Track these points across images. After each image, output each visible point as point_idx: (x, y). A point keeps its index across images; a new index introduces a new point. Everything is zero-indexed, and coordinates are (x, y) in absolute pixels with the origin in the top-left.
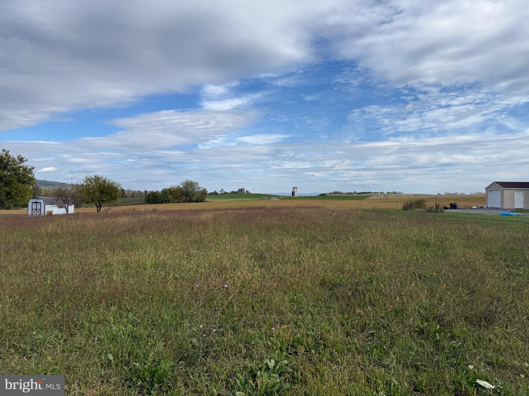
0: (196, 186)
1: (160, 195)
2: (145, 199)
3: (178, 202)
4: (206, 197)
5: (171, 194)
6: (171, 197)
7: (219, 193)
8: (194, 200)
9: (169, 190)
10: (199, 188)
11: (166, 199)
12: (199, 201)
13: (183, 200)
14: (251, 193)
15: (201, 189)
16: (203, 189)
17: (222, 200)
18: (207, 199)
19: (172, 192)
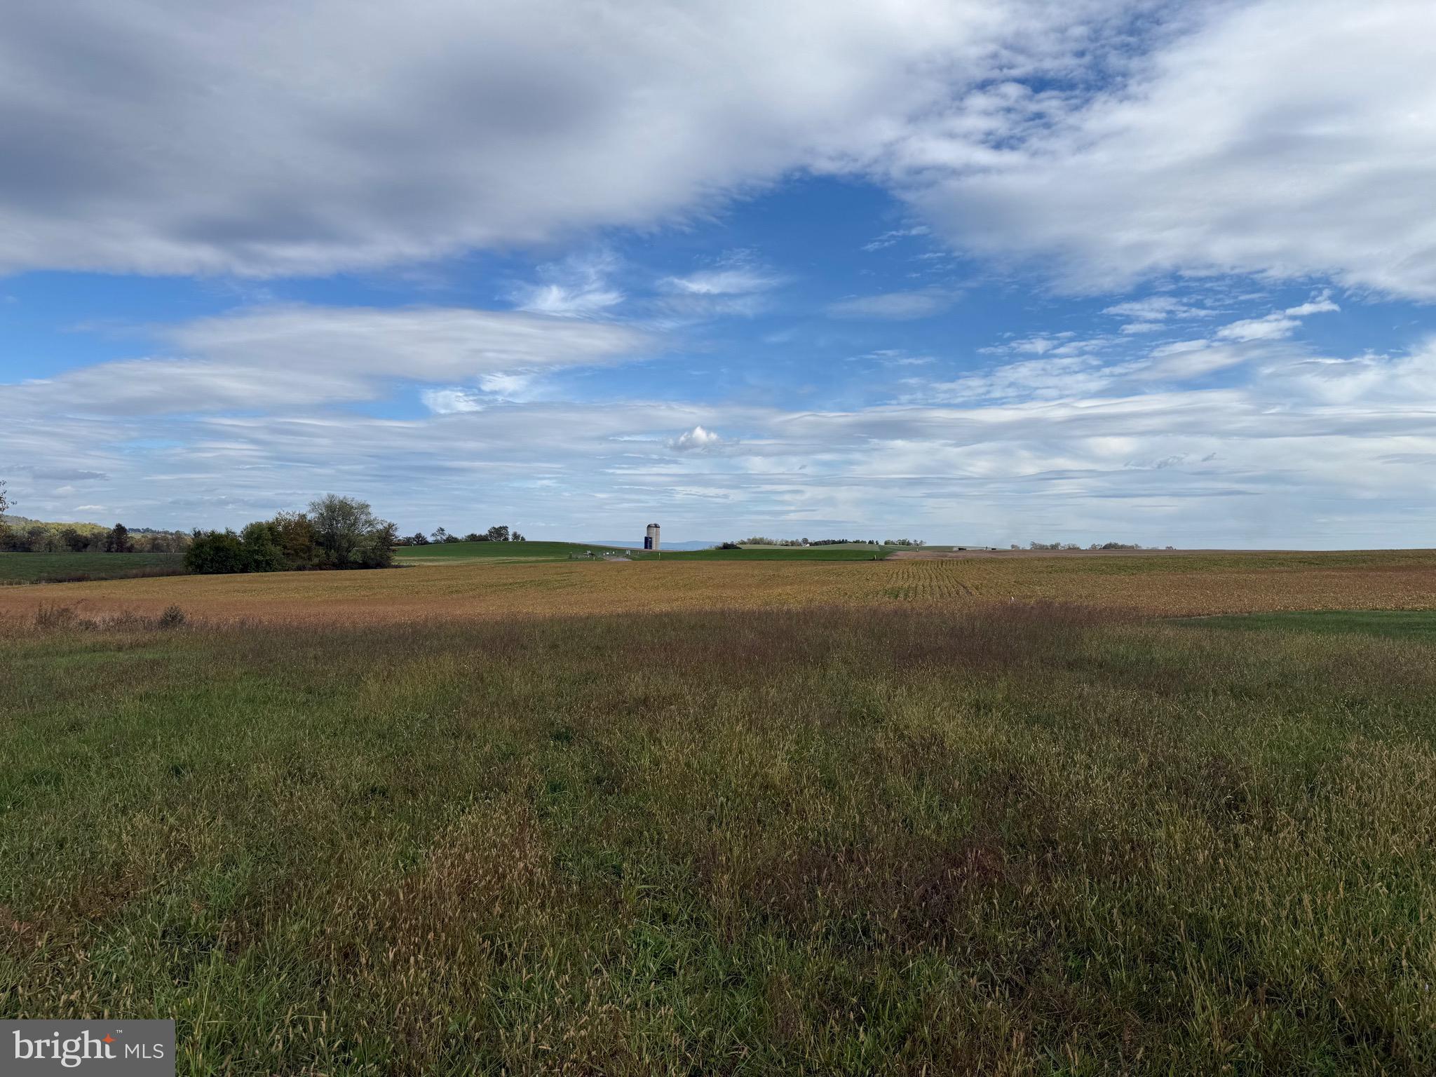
0: (363, 517)
1: (239, 543)
2: (187, 558)
3: (300, 569)
4: (394, 551)
5: (275, 541)
6: (277, 550)
7: (430, 539)
8: (355, 563)
9: (271, 528)
10: (370, 523)
11: (260, 558)
12: (372, 563)
13: (316, 561)
14: (528, 539)
15: (380, 527)
16: (386, 525)
17: (438, 560)
18: (397, 558)
19: (279, 533)
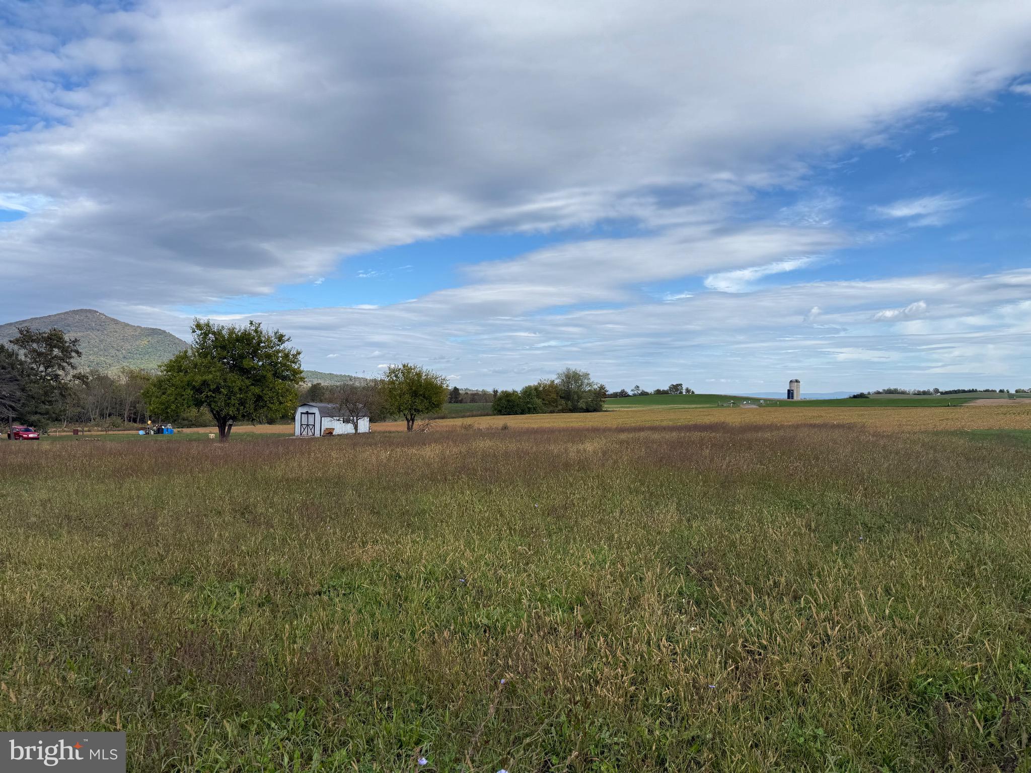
0: (586, 381)
1: (520, 398)
2: (493, 406)
3: (552, 412)
4: (604, 401)
5: (538, 396)
6: (539, 401)
7: (631, 393)
8: (582, 408)
9: (536, 389)
10: (589, 384)
11: (530, 406)
12: (591, 409)
13: (560, 407)
14: (696, 393)
15: (596, 387)
16: (599, 385)
17: (635, 407)
18: (606, 406)
19: (540, 391)
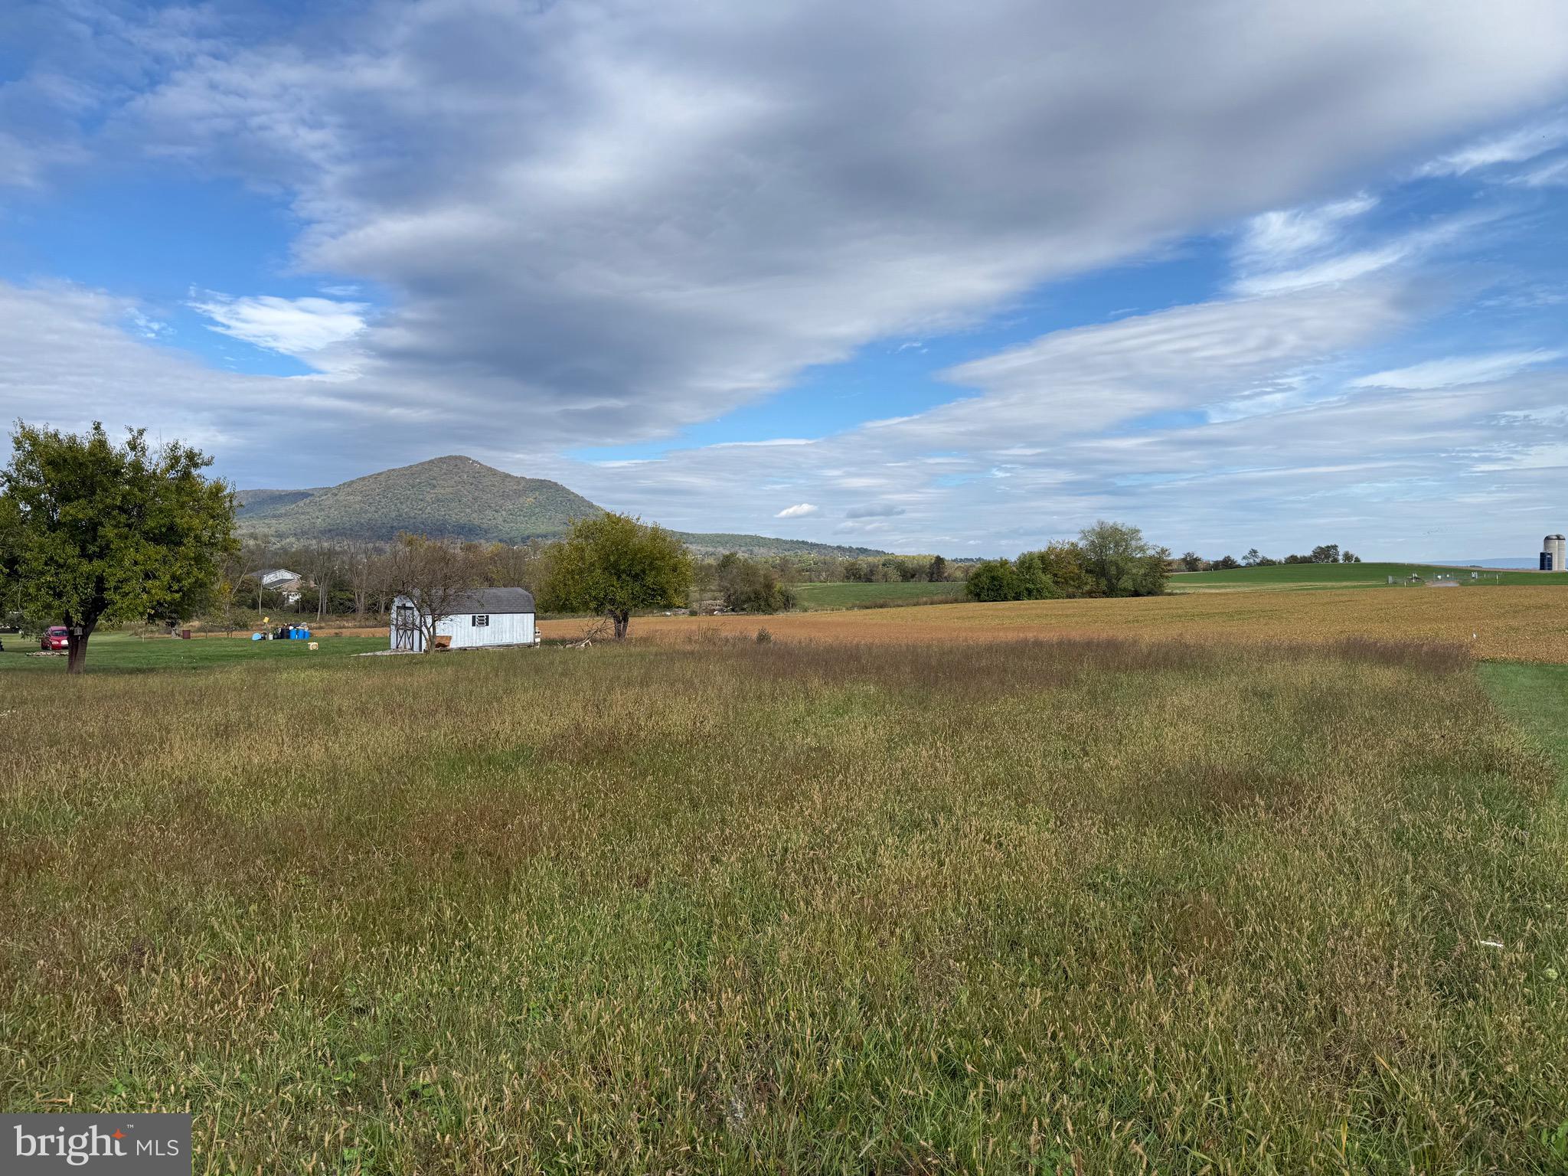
0: (1133, 543)
1: (1012, 572)
3: (1069, 597)
4: (1167, 577)
5: (1044, 570)
6: (1047, 579)
7: (1243, 563)
8: (1125, 590)
9: (1043, 557)
10: (1142, 549)
11: (1031, 586)
12: (1142, 590)
13: (1087, 588)
14: (1364, 560)
15: (1150, 552)
16: (1158, 550)
18: (1171, 584)
19: (1050, 561)
